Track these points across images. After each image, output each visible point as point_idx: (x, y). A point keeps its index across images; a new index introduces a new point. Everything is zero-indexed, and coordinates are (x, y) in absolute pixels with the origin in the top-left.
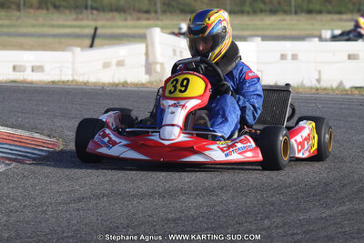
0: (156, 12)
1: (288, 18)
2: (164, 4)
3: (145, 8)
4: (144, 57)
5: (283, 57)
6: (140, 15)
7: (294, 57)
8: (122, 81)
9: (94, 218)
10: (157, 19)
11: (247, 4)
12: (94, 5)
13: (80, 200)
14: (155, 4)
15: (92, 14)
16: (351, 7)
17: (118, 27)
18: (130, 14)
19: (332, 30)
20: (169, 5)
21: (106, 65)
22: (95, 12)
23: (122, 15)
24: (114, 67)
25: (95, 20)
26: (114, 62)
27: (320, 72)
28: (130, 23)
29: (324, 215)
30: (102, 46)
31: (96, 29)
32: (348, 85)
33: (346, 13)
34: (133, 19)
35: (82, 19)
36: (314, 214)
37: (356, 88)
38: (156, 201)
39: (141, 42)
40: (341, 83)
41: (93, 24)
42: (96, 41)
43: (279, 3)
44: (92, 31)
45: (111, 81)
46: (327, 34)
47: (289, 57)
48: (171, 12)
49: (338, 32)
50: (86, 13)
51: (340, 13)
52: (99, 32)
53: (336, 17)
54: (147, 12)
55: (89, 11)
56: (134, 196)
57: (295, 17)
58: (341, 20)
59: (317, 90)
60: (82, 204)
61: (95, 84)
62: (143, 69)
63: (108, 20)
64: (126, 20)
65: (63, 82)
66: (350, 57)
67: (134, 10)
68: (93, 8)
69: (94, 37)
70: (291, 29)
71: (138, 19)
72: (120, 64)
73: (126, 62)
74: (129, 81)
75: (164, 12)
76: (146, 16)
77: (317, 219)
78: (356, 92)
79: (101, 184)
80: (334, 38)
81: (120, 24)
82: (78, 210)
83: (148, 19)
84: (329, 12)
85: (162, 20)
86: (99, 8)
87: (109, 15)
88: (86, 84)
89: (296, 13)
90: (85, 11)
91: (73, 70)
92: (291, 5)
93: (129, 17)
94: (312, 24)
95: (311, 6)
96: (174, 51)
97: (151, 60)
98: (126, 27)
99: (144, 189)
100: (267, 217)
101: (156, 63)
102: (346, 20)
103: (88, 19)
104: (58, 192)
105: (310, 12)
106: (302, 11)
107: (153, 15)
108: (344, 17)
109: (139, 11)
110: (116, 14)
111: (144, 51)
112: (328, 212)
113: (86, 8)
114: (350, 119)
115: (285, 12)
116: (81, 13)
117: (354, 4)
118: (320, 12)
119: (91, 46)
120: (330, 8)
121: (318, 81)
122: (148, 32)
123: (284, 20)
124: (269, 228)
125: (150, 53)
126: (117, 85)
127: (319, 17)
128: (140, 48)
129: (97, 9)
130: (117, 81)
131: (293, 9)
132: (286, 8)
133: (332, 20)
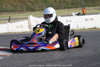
0: (24, 11)
1: (62, 10)
3: (20, 10)
4: (28, 24)
5: (67, 21)
6: (19, 12)
8: (25, 31)
10: (24, 13)
12: (6, 10)
14: (23, 9)
15: (5, 13)
16: (80, 6)
17: (13, 16)
18: (16, 12)
19: (75, 13)
20: (27, 9)
21: (17, 27)
22: (6, 12)
23: (14, 13)
24: (20, 28)
26: (20, 26)
27: (78, 25)
28: (17, 15)
32: (86, 28)
33: (78, 8)
34: (17, 14)
35: (2, 15)
37: (93, 28)
40: (84, 27)
43: (59, 6)
44: (9, 18)
45: (22, 31)
47: (69, 21)
48: (28, 11)
49: (77, 13)
50: (4, 13)
51: (77, 8)
53: (76, 9)
54: (21, 11)
55: (4, 12)
56: (42, 63)
57: (64, 10)
58: (77, 10)
61: (18, 32)
62: (28, 28)
63: (10, 14)
64: (15, 14)
66: (86, 20)
67: (17, 11)
68: (5, 11)
69: (9, 19)
70: (63, 13)
71: (19, 14)
72: (21, 26)
73: (23, 26)
75: (26, 11)
76: (21, 12)
78: (93, 29)
79: (32, 60)
83: (22, 13)
84: (73, 8)
85: (26, 13)
87: (10, 13)
88: (15, 33)
89: (64, 9)
90: (3, 13)
92: (62, 7)
93: (16, 13)
94: (69, 12)
95: (68, 7)
96: (36, 22)
97: (30, 25)
98: (16, 16)
99: (44, 60)
100: (82, 66)
101: (31, 25)
103: (4, 14)
104: (20, 63)
105: (68, 8)
106: (66, 8)
107: (23, 12)
109: (19, 11)
110: (12, 13)
111: (28, 22)
113: (4, 11)
114: (95, 37)
115: (61, 9)
116: (2, 13)
118: (71, 8)
119: (9, 22)
120: (73, 6)
123: (61, 11)
125: (30, 23)
126: (24, 32)
127: (71, 9)
128: (26, 21)
131: (63, 7)
132: (61, 7)
133: (75, 10)
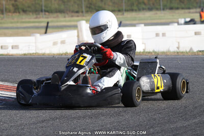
0: (82, 12)
1: (159, 12)
2: (87, 7)
3: (76, 10)
4: (76, 38)
5: (157, 35)
6: (73, 14)
7: (164, 35)
8: (64, 52)
9: (52, 131)
10: (83, 16)
11: (135, 5)
12: (46, 9)
13: (43, 121)
14: (82, 7)
15: (45, 14)
16: (195, 5)
17: (61, 21)
18: (68, 14)
19: (185, 19)
20: (90, 8)
21: (55, 44)
22: (47, 13)
23: (63, 14)
24: (59, 45)
25: (48, 18)
26: (59, 42)
27: (179, 43)
28: (68, 19)
29: (185, 125)
30: (51, 33)
31: (48, 23)
32: (195, 50)
33: (192, 8)
34: (69, 17)
35: (40, 18)
36: (179, 124)
37: (200, 51)
38: (87, 121)
39: (74, 29)
40: (191, 49)
41: (47, 20)
42: (48, 30)
43: (153, 4)
45: (58, 53)
46: (182, 21)
47: (161, 35)
48: (91, 12)
49: (188, 20)
50: (42, 14)
51: (189, 8)
52: (50, 24)
53: (187, 11)
54: (77, 12)
55: (43, 13)
57: (162, 12)
58: (190, 13)
59: (178, 53)
60: (44, 124)
61: (49, 54)
63: (54, 17)
64: (65, 17)
65: (31, 54)
66: (196, 34)
67: (70, 11)
68: (45, 11)
69: (47, 27)
70: (160, 19)
71: (72, 16)
72: (63, 42)
73: (66, 42)
74: (68, 52)
75: (87, 12)
76: (77, 14)
77: (181, 127)
78: (201, 54)
80: (186, 23)
81: (62, 20)
82: (42, 127)
83: (78, 16)
84: (183, 8)
85: (86, 17)
86: (49, 11)
87: (55, 15)
88: (44, 54)
89: (163, 9)
90: (41, 13)
91: (36, 47)
92: (160, 5)
93: (67, 16)
94: (173, 16)
95: (172, 5)
97: (80, 39)
98: (65, 21)
100: (152, 127)
101: (83, 41)
102: (193, 13)
103: (43, 17)
104: (30, 117)
105: (171, 8)
106: (167, 9)
108: (192, 11)
109: (73, 12)
110: (59, 15)
111: (76, 34)
112: (187, 123)
113: (42, 11)
114: (198, 69)
115: (157, 9)
116: (39, 14)
117: (197, 3)
118: (178, 8)
119: (46, 33)
120: (183, 6)
121: (178, 48)
122: (78, 24)
123: (156, 14)
124: (153, 133)
125: (80, 35)
126: (62, 55)
127: (177, 11)
128: (74, 33)
129: (48, 11)
130: (61, 52)
131: (162, 7)
132: (158, 7)
133: (185, 13)
